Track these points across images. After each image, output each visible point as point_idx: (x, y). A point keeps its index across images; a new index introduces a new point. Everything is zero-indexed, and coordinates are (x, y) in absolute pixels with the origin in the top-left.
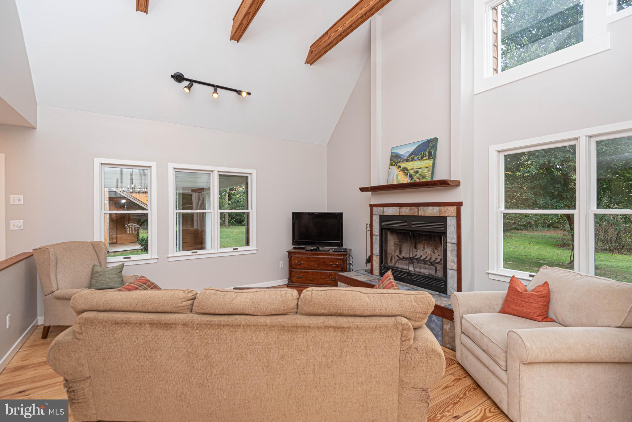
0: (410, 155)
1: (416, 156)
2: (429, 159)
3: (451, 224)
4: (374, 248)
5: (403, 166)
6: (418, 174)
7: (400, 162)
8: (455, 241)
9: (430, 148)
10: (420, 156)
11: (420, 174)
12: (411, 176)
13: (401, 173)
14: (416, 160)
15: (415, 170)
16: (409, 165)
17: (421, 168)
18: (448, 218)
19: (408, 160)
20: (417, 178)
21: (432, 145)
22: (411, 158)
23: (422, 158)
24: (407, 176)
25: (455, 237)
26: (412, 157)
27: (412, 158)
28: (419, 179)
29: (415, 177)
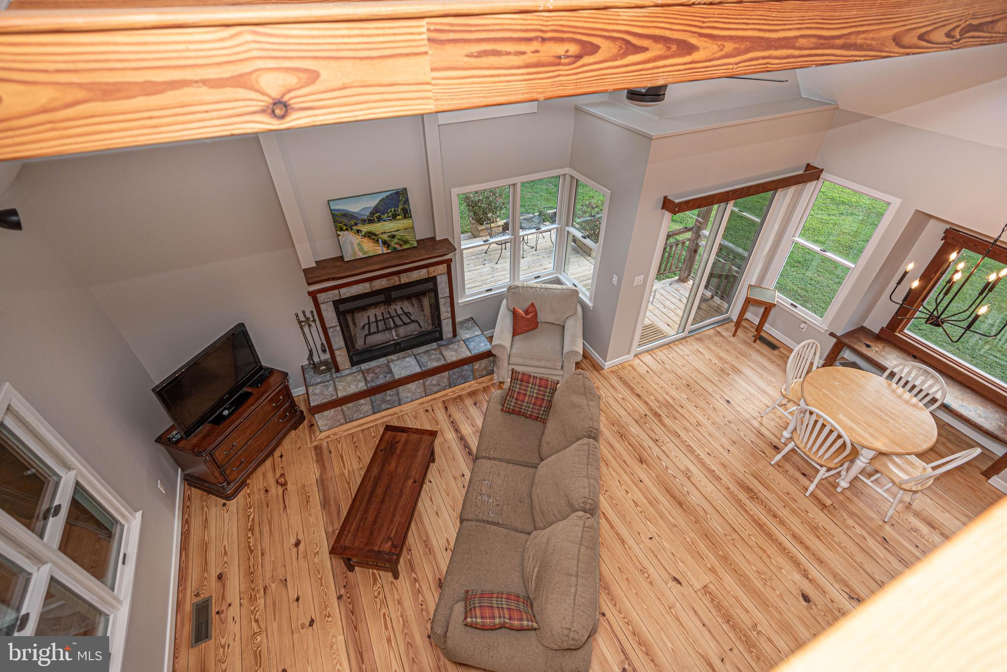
0: (372, 213)
1: (384, 214)
2: (405, 217)
3: (442, 282)
4: (333, 343)
5: (366, 230)
6: (395, 238)
7: (356, 224)
8: (447, 294)
9: (402, 202)
10: (390, 214)
11: (399, 239)
12: (385, 243)
13: (366, 240)
14: (385, 221)
15: (390, 234)
16: (377, 228)
17: (397, 231)
18: (438, 277)
19: (371, 221)
20: (396, 243)
21: (404, 199)
22: (375, 218)
23: (394, 217)
24: (379, 244)
25: (448, 291)
26: (376, 215)
27: (377, 217)
28: (401, 245)
29: (392, 244)
